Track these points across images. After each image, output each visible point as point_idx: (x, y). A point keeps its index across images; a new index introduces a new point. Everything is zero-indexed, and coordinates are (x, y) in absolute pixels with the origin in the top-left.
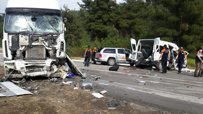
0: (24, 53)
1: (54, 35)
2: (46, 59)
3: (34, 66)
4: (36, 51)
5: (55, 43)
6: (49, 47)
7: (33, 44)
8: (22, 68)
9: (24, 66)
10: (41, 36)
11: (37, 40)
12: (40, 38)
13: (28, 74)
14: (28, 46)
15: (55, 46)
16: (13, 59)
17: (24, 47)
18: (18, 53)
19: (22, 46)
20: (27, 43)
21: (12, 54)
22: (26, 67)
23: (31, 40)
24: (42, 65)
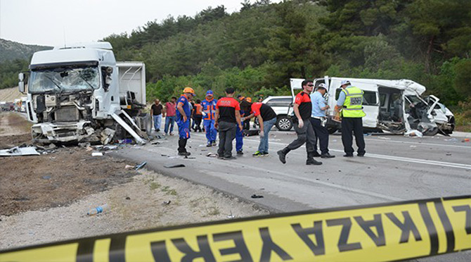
0: (52, 115)
1: (88, 92)
2: (78, 121)
3: (64, 129)
4: (67, 112)
5: (89, 101)
6: (81, 106)
7: (62, 104)
8: (50, 132)
9: (52, 129)
10: (72, 94)
11: (67, 99)
12: (71, 97)
13: (58, 139)
14: (56, 107)
15: (89, 105)
16: (39, 122)
17: (51, 109)
18: (45, 116)
19: (49, 107)
20: (54, 103)
21: (37, 117)
22: (55, 131)
23: (59, 100)
24: (72, 128)
